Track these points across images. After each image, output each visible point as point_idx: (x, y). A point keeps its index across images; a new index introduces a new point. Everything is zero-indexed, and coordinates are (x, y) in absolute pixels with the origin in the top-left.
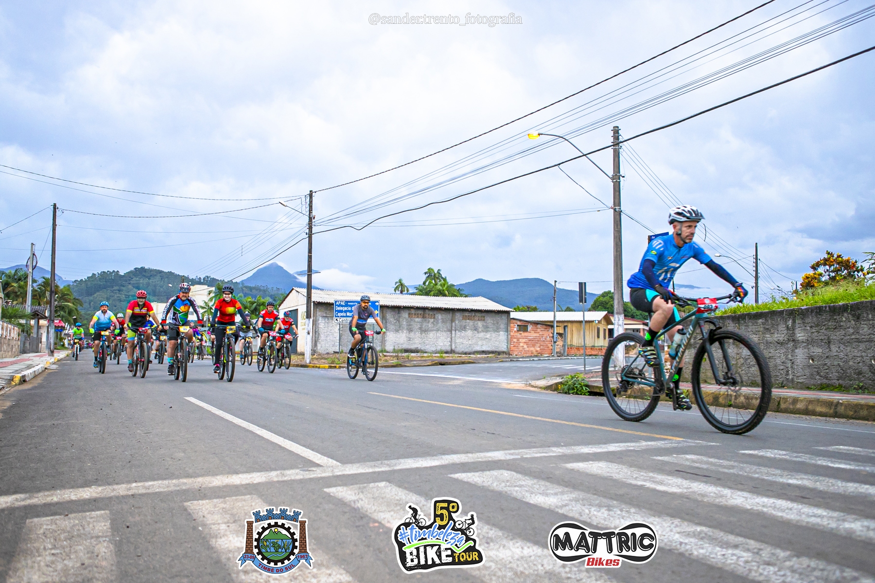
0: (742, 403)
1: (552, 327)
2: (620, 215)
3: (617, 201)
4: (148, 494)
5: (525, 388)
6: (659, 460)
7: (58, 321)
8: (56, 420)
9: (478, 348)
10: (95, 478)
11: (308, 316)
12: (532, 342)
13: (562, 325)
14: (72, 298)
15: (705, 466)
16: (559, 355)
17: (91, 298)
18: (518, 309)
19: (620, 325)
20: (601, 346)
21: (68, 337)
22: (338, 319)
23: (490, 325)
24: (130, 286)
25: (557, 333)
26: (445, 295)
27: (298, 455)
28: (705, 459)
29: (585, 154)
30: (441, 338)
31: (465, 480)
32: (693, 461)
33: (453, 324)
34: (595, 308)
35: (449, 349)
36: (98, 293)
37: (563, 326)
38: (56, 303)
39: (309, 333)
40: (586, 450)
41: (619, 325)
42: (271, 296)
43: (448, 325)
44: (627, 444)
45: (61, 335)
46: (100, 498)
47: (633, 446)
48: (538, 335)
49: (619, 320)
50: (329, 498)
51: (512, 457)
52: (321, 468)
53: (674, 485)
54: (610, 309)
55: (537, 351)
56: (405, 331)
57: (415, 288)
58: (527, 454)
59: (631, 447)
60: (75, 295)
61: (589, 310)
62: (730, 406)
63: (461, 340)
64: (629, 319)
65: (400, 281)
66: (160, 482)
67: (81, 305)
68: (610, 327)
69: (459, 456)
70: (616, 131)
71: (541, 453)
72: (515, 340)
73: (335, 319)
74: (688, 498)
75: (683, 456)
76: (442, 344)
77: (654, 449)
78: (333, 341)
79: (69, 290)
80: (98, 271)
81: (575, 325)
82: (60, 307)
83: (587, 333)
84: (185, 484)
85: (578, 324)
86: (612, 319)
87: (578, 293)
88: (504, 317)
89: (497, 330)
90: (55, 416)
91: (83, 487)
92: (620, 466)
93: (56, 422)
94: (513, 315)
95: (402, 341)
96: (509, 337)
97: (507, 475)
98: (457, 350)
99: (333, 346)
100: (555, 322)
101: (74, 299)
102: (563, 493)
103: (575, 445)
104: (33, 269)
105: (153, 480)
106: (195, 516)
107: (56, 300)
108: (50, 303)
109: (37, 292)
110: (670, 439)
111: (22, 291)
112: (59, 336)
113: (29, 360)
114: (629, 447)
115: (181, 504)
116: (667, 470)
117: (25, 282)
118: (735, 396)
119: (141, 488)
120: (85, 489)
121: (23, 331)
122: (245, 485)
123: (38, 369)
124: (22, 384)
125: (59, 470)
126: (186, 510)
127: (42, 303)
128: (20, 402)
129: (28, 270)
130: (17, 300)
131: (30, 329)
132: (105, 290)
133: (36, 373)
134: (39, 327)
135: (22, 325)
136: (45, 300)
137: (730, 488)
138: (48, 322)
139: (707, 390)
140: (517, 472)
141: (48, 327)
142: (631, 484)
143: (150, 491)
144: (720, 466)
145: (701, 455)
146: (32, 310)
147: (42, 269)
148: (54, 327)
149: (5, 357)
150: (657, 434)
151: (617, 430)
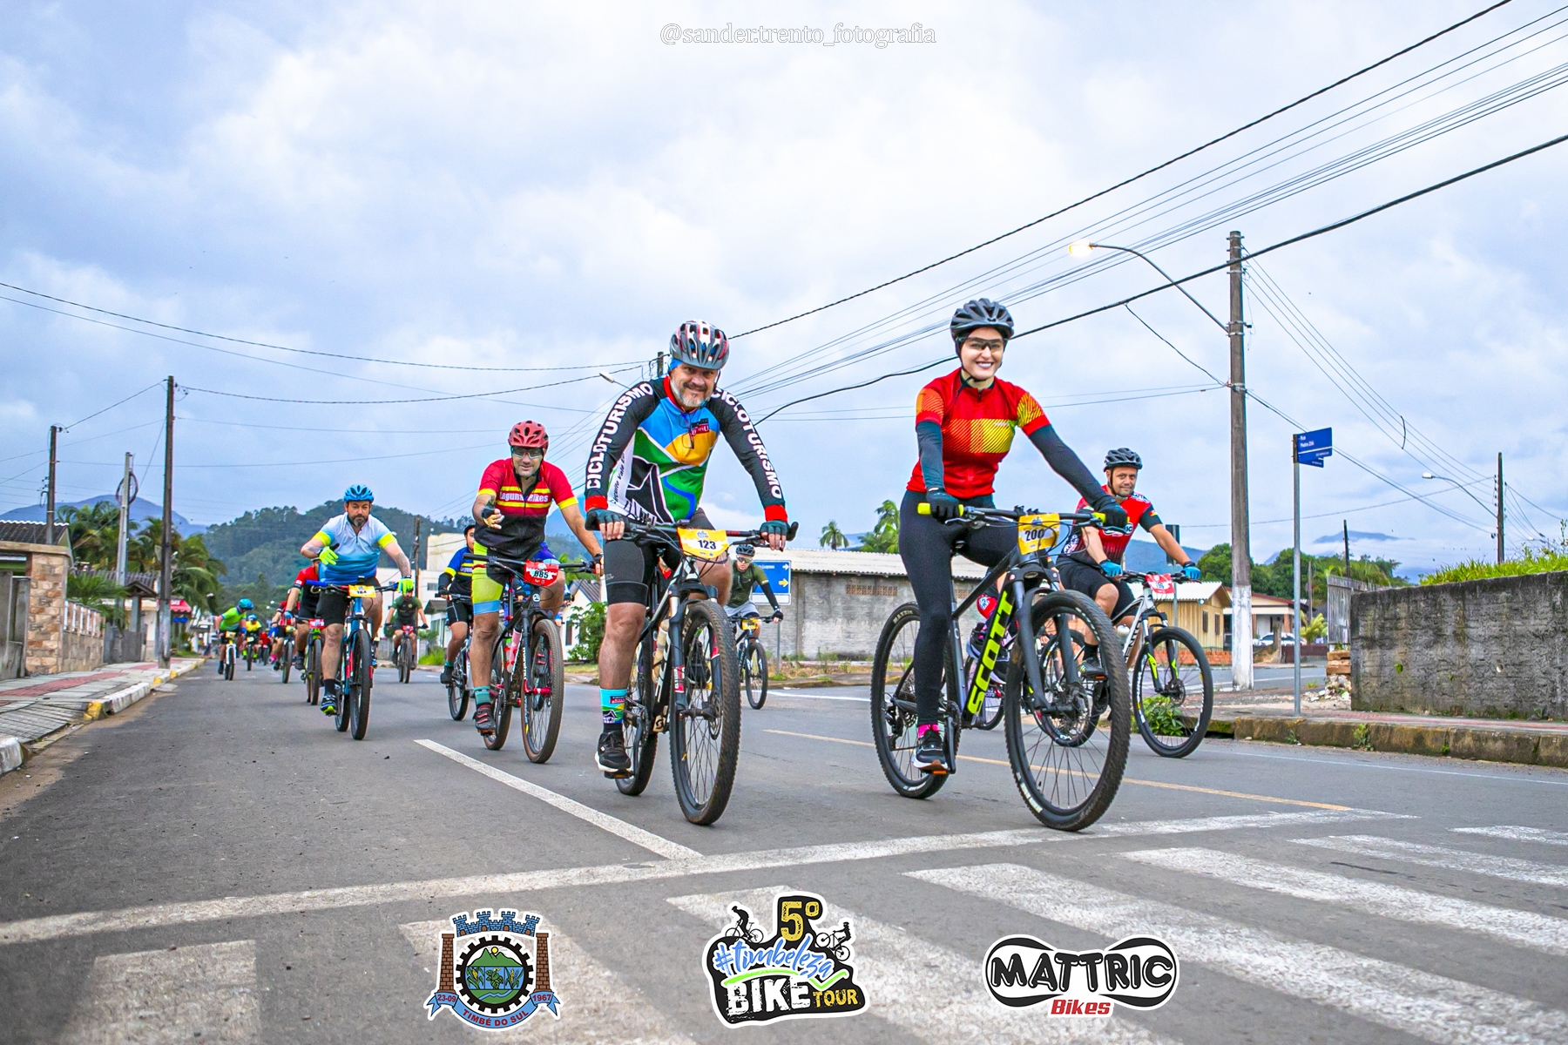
0: (1469, 748)
2: (1243, 398)
3: (1237, 371)
6: (1303, 845)
7: (178, 602)
8: (166, 781)
10: (233, 883)
14: (204, 557)
15: (1386, 855)
17: (243, 559)
19: (1244, 608)
20: (1211, 648)
21: (198, 633)
27: (622, 839)
28: (1388, 842)
29: (1175, 281)
31: (935, 881)
32: (1366, 847)
36: (256, 550)
38: (174, 567)
40: (1166, 828)
41: (1241, 606)
44: (1244, 818)
45: (184, 628)
46: (239, 918)
47: (1256, 822)
49: (1241, 596)
50: (676, 914)
51: (1026, 841)
52: (665, 862)
53: (1326, 888)
54: (1226, 579)
56: (840, 620)
57: (860, 538)
58: (1054, 835)
59: (1252, 822)
60: (212, 553)
62: (1446, 753)
64: (1264, 597)
65: (832, 525)
66: (356, 888)
67: (223, 571)
68: (1227, 611)
69: (926, 840)
70: (1235, 239)
74: (1350, 911)
75: (1347, 838)
77: (1297, 826)
79: (199, 542)
80: (255, 507)
82: (181, 574)
84: (404, 892)
85: (1168, 606)
86: (1230, 595)
90: (164, 774)
91: (208, 899)
92: (1228, 856)
93: (164, 786)
95: (834, 639)
97: (1013, 872)
101: (210, 560)
102: (1116, 903)
103: (1146, 820)
104: (129, 503)
105: (345, 885)
106: (417, 949)
107: (173, 562)
108: (161, 566)
109: (138, 547)
110: (1325, 809)
111: (108, 544)
112: (180, 631)
113: (121, 674)
114: (1249, 822)
115: (394, 928)
116: (1315, 862)
117: (114, 528)
118: (1456, 734)
119: (318, 900)
120: (213, 902)
121: (110, 620)
122: (517, 892)
123: (138, 692)
124: (106, 718)
125: (165, 870)
126: (402, 937)
127: (147, 568)
128: (99, 750)
129: (121, 503)
130: (98, 562)
131: (124, 617)
132: (270, 544)
133: (134, 699)
134: (141, 614)
135: (106, 608)
136: (154, 561)
137: (1430, 892)
138: (160, 603)
139: (1404, 725)
140: (1033, 867)
141: (158, 613)
142: (1245, 887)
143: (336, 905)
144: (1416, 854)
145: (1382, 836)
146: (127, 580)
147: (147, 503)
148: (169, 613)
149: (75, 670)
150: (1302, 800)
151: (1228, 793)
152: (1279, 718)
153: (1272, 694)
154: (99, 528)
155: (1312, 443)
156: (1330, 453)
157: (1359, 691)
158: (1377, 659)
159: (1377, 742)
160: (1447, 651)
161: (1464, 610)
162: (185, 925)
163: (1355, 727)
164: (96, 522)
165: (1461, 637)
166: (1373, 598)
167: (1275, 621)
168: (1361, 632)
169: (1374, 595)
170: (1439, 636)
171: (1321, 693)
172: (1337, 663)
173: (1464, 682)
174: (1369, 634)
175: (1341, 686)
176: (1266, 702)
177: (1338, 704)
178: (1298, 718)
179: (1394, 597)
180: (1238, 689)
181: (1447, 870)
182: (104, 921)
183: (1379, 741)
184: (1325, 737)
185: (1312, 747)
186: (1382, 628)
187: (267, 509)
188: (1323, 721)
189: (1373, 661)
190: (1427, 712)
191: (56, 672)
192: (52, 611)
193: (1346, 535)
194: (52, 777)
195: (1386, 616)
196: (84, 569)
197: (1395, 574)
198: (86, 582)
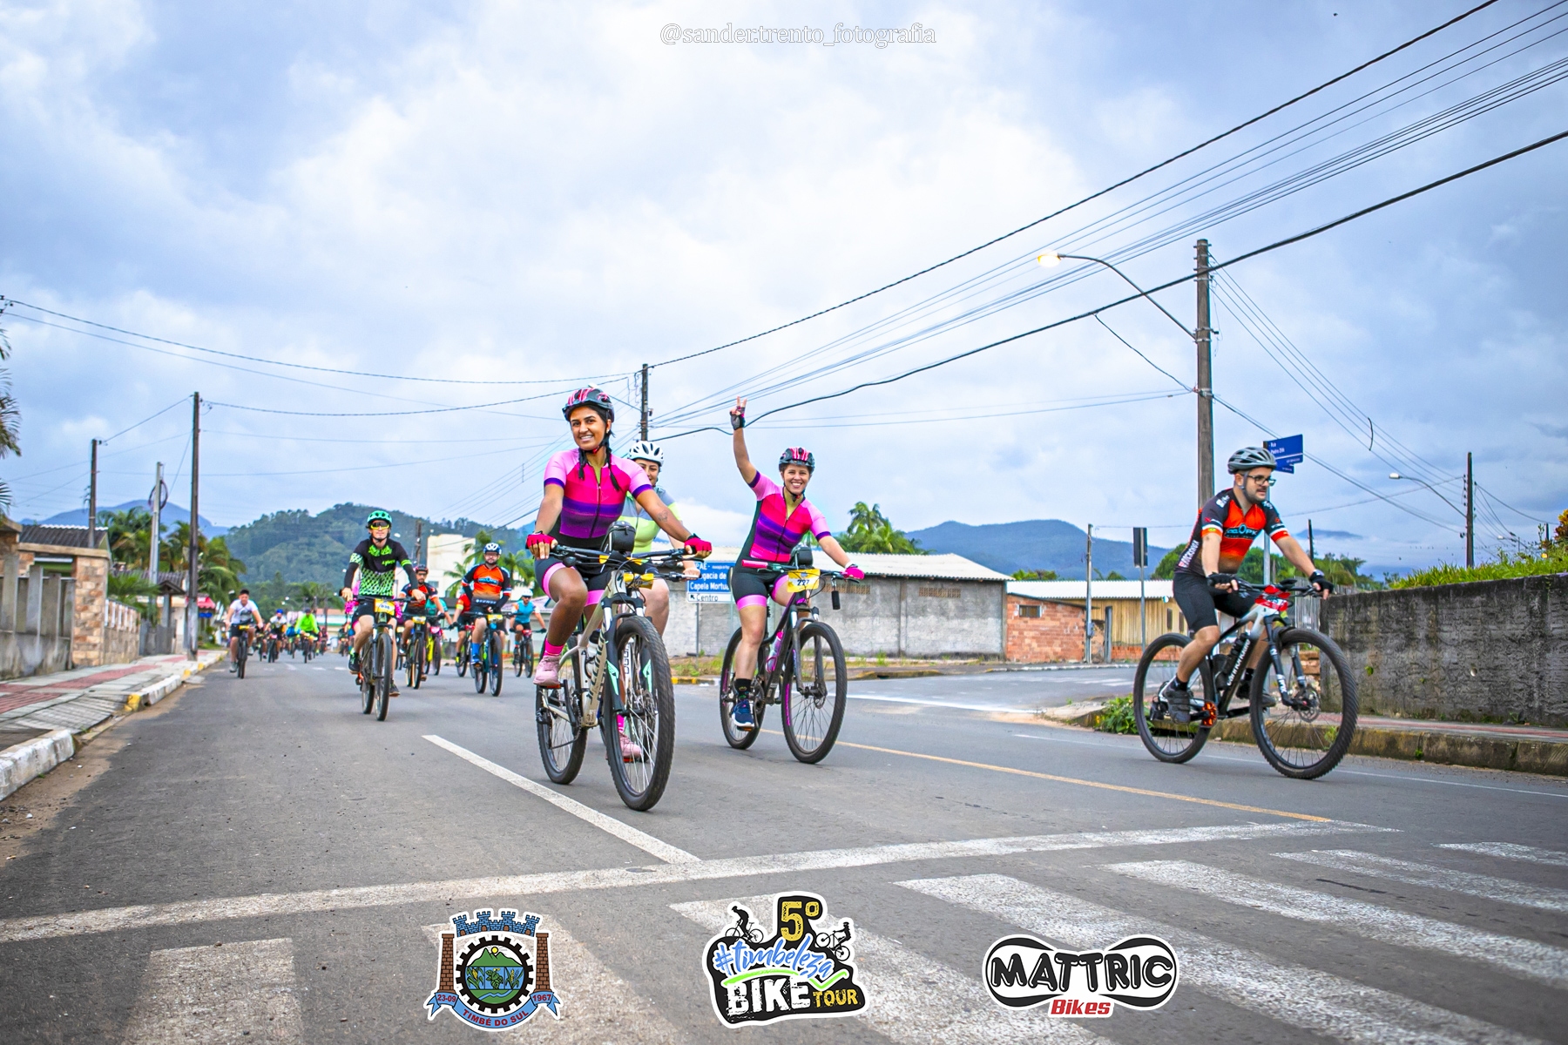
0: (1443, 752)
1: (1084, 608)
2: (1210, 402)
3: (1204, 377)
4: (358, 909)
5: (1034, 722)
6: (1287, 860)
7: (204, 599)
8: (201, 774)
9: (948, 648)
10: (268, 878)
12: (1046, 637)
13: (1103, 606)
14: (227, 558)
15: (1373, 873)
16: (1095, 659)
17: (261, 558)
18: (1019, 577)
22: (695, 595)
23: (970, 606)
24: (328, 538)
25: (1093, 621)
26: (887, 551)
27: (623, 841)
28: (1373, 858)
29: (1145, 291)
30: (881, 629)
31: (926, 892)
32: (1350, 862)
33: (903, 604)
34: (1160, 574)
35: (894, 649)
36: (272, 550)
37: (1104, 608)
38: (200, 567)
40: (1149, 838)
43: (894, 605)
44: (1226, 828)
45: (208, 622)
46: (275, 915)
47: (1237, 833)
48: (1057, 623)
50: (680, 920)
51: (1011, 850)
52: (664, 867)
53: (1314, 907)
55: (1055, 653)
58: (1038, 844)
59: (1233, 833)
60: (233, 552)
61: (1153, 578)
62: (1419, 757)
63: (918, 633)
66: (380, 888)
67: (243, 570)
69: (912, 847)
70: (1203, 248)
71: (1065, 843)
72: (1016, 633)
73: (689, 594)
74: (1341, 932)
75: (1330, 852)
76: (882, 640)
77: (1277, 838)
78: (685, 634)
79: (222, 544)
80: (271, 510)
81: (1125, 605)
82: (207, 573)
83: (1149, 620)
84: (423, 892)
85: (1132, 604)
87: (1132, 547)
88: (995, 590)
89: (983, 614)
90: (199, 767)
91: (247, 895)
93: (200, 779)
94: (1013, 587)
96: (1005, 627)
98: (910, 651)
99: (687, 642)
100: (1090, 601)
101: (231, 560)
103: (1127, 829)
104: (161, 508)
105: (369, 884)
107: (199, 563)
108: (189, 566)
109: (167, 549)
110: (1306, 821)
111: (142, 545)
112: (206, 626)
113: (155, 667)
114: (1230, 833)
116: (1299, 879)
117: (147, 531)
118: (1430, 739)
119: (346, 899)
120: (251, 898)
121: (144, 616)
123: (171, 685)
124: (144, 709)
125: (206, 864)
127: (175, 567)
128: (140, 741)
129: (152, 509)
130: (133, 562)
131: (157, 614)
132: (285, 544)
133: (168, 691)
134: (171, 610)
135: (141, 606)
136: (182, 561)
137: (1422, 915)
138: (187, 600)
139: (1377, 729)
140: (1020, 878)
141: (187, 610)
142: (1232, 904)
143: (363, 904)
144: (1402, 872)
145: (1366, 851)
146: (158, 580)
147: (176, 508)
148: (197, 609)
149: (115, 662)
150: (1280, 810)
151: (1205, 802)
154: (134, 531)
155: (1282, 450)
156: (1300, 459)
157: (1328, 692)
160: (1419, 654)
161: (1437, 614)
162: (228, 921)
163: (1325, 730)
164: (131, 526)
165: (1433, 641)
166: (1344, 601)
169: (1345, 599)
170: (1410, 639)
172: (1305, 663)
173: (1437, 685)
174: (1339, 637)
179: (1364, 600)
181: (1436, 891)
182: (154, 914)
186: (1352, 631)
187: (282, 512)
190: (1398, 714)
191: (100, 665)
192: (94, 608)
193: (1310, 533)
194: (100, 768)
195: (1356, 619)
196: (122, 569)
197: (1359, 571)
198: (123, 582)
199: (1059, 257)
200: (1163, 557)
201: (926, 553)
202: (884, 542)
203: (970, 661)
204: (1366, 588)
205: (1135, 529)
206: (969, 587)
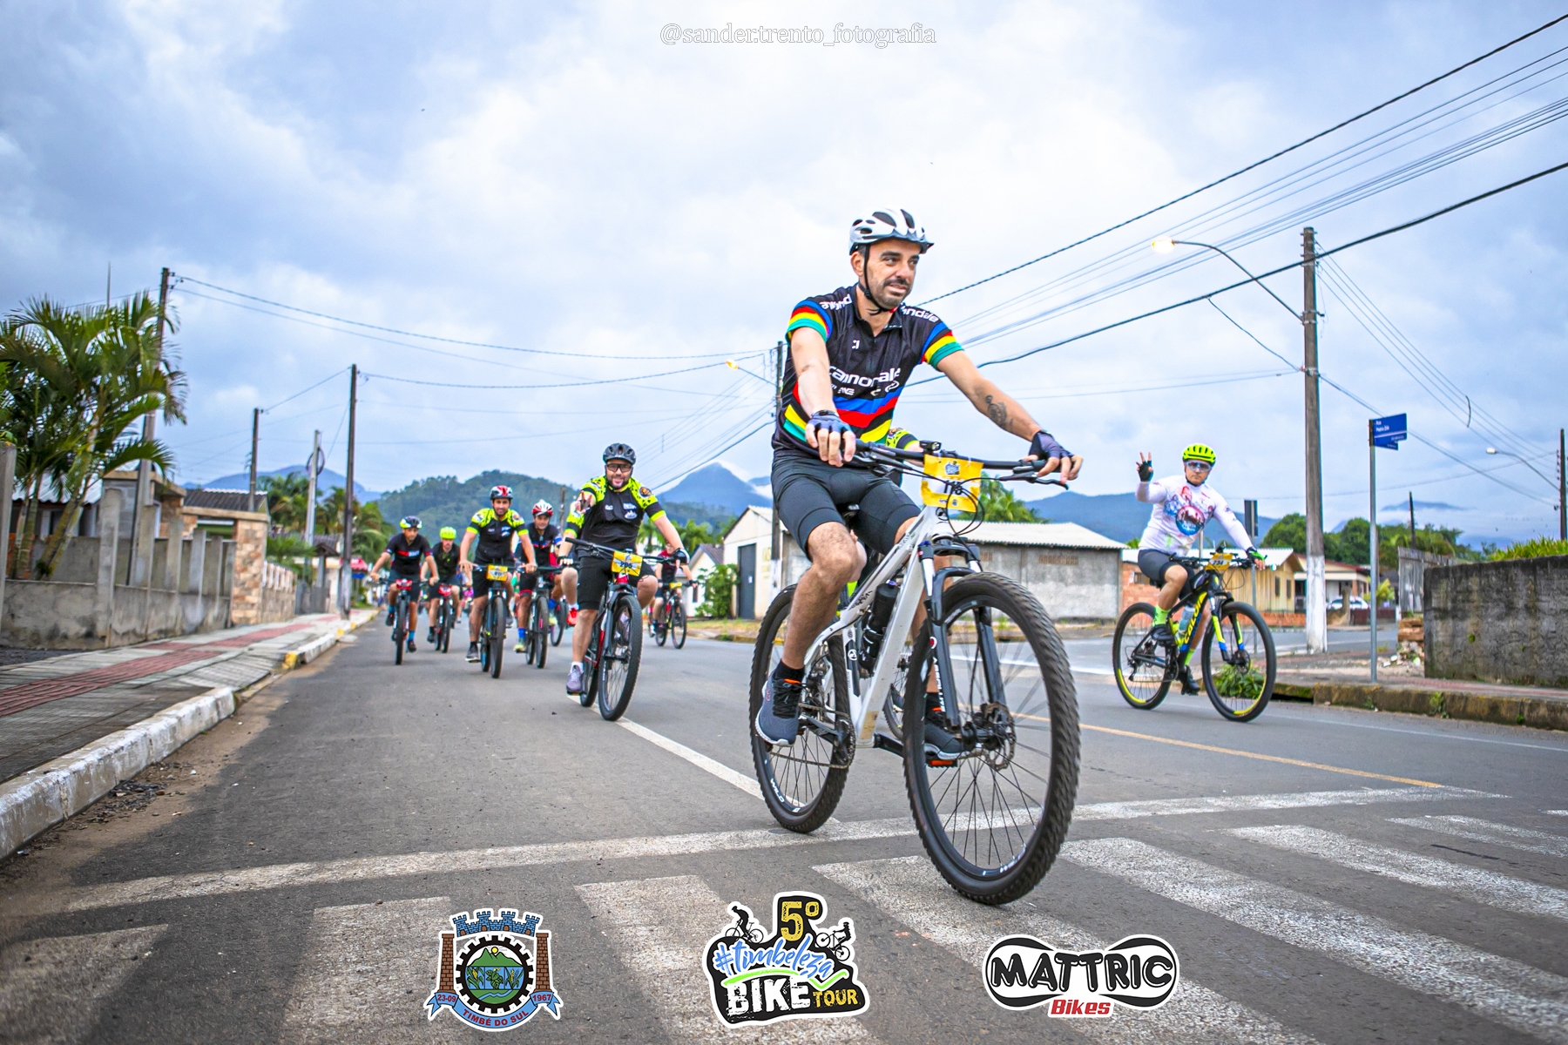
0: (1543, 718)
2: (1317, 382)
3: (1311, 357)
4: (513, 868)
6: (1400, 825)
7: (356, 561)
8: (357, 732)
9: (1067, 613)
10: (425, 837)
11: (775, 556)
14: (379, 521)
15: (1484, 838)
19: (1318, 575)
20: (1283, 611)
23: (1088, 573)
26: (1007, 520)
28: (1483, 824)
29: (1255, 276)
32: (1463, 828)
33: (1024, 571)
34: (1271, 542)
38: (354, 530)
39: (775, 585)
40: (1268, 803)
41: (1315, 575)
42: (711, 520)
43: (1015, 572)
44: (1339, 793)
45: (361, 583)
46: (434, 873)
47: (1352, 798)
49: (1315, 566)
51: (1137, 814)
53: (1431, 873)
54: (1297, 546)
58: (1162, 808)
59: (1349, 798)
60: (385, 515)
62: (1521, 723)
64: (1331, 563)
66: (533, 847)
68: (1298, 576)
70: (1309, 235)
71: (1188, 807)
72: (1131, 599)
75: (1440, 818)
77: (1390, 804)
79: (374, 508)
80: (422, 476)
82: (360, 536)
83: (1258, 588)
84: (575, 852)
86: (1302, 563)
88: (1112, 558)
89: (1099, 581)
90: (355, 726)
91: (405, 853)
92: (1332, 835)
93: (356, 737)
94: (1128, 555)
96: (1121, 593)
97: (1129, 847)
101: (384, 523)
102: (1230, 883)
103: (1247, 794)
104: (318, 473)
105: (522, 843)
106: (594, 911)
107: (353, 526)
108: (344, 529)
109: (323, 513)
110: (1417, 786)
111: (299, 509)
112: (358, 586)
113: (309, 625)
114: (1345, 799)
115: (570, 889)
116: (1414, 845)
117: (304, 495)
118: (1531, 705)
119: (501, 857)
120: (409, 857)
121: (300, 577)
122: (675, 855)
123: (325, 642)
124: (300, 668)
125: (365, 822)
126: (578, 899)
127: (331, 530)
128: (297, 699)
129: (310, 475)
130: (290, 525)
131: (312, 574)
132: (435, 508)
133: (322, 649)
134: (326, 571)
135: (298, 567)
136: (336, 524)
137: (1535, 881)
138: (341, 562)
139: (1480, 694)
140: (1147, 842)
141: (341, 571)
142: (1352, 869)
143: (516, 863)
144: (1513, 838)
145: (1477, 817)
146: (314, 541)
147: (331, 473)
148: (350, 570)
149: (272, 621)
150: (1393, 775)
151: (1320, 767)
152: (1357, 684)
153: (1346, 658)
154: (292, 495)
155: (1387, 428)
156: (1404, 436)
157: (1432, 659)
158: (1450, 631)
159: (1452, 711)
160: (1518, 623)
161: (1535, 584)
162: (387, 879)
163: (1430, 696)
164: (289, 490)
165: (1532, 610)
166: (1446, 572)
167: (1343, 587)
168: (1434, 604)
169: (1447, 569)
170: (1510, 609)
171: (1394, 658)
172: (1408, 630)
173: (1536, 653)
174: (1442, 605)
175: (1412, 652)
176: (1341, 666)
177: (1411, 670)
178: (1375, 685)
179: (1466, 571)
180: (1312, 652)
181: (1547, 857)
182: (316, 872)
183: (1454, 709)
184: (1401, 705)
185: (1389, 714)
186: (1454, 601)
187: (432, 479)
188: (1398, 688)
189: (1446, 631)
190: (1499, 681)
191: (257, 623)
192: (253, 569)
193: (1411, 505)
194: (260, 725)
195: (1458, 589)
196: (279, 531)
197: (1458, 542)
198: (280, 543)
199: (1173, 242)
200: (1271, 527)
201: (1045, 522)
202: (1005, 512)
203: (1087, 625)
204: (1465, 558)
205: (1246, 502)
206: (1086, 555)
